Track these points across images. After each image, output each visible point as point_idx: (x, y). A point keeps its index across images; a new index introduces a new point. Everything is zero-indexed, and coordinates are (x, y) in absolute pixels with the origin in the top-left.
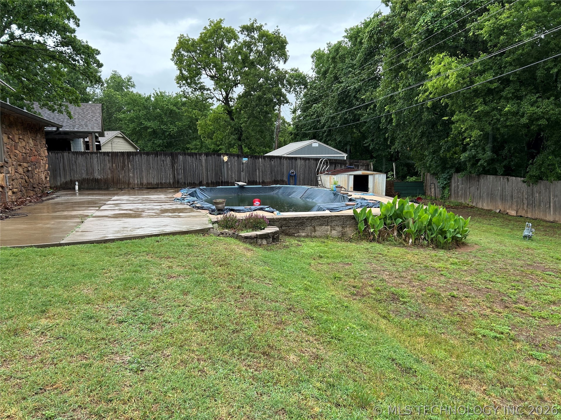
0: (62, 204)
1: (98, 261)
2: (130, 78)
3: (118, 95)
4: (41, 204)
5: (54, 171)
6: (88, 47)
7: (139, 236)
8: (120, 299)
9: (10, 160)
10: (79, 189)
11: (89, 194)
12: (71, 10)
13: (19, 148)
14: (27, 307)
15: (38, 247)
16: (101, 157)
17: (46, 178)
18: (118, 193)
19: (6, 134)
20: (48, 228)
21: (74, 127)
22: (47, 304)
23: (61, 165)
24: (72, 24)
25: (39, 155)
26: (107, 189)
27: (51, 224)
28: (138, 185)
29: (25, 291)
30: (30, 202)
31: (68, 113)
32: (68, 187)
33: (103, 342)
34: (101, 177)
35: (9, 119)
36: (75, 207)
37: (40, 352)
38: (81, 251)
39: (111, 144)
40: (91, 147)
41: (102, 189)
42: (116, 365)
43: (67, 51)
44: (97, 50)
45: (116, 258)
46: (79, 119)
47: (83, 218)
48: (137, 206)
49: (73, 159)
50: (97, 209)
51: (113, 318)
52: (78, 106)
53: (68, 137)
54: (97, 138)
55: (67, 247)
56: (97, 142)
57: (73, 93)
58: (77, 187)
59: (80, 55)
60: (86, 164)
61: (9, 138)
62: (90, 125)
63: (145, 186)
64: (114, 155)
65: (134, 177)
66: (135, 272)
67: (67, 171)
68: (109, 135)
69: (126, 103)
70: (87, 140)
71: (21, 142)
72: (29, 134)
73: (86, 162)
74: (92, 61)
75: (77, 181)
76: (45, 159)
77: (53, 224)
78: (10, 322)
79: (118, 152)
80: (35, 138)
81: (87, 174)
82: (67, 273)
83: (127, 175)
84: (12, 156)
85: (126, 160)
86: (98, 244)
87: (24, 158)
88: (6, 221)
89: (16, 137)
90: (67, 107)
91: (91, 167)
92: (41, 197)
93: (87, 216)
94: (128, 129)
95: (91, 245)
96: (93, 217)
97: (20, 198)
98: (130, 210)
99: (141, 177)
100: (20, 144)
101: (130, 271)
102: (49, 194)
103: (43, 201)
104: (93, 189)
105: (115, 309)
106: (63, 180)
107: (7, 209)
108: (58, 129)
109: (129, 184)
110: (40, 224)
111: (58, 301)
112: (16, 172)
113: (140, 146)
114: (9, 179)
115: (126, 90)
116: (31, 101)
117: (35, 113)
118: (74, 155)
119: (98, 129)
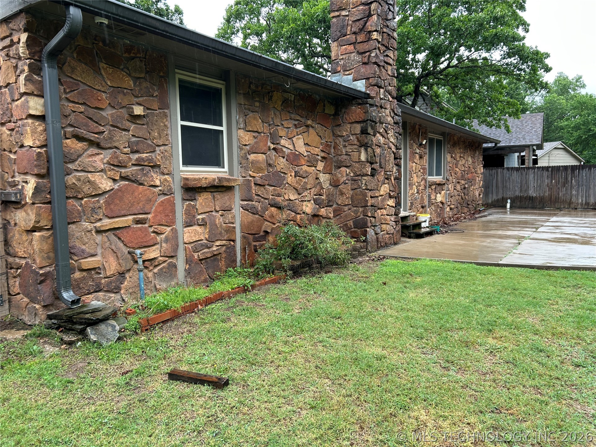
0: (496, 222)
1: (542, 289)
2: (580, 77)
3: (562, 100)
4: (475, 221)
5: (487, 188)
6: (537, 53)
7: (591, 268)
8: (574, 338)
9: (451, 178)
10: (511, 207)
11: (522, 214)
12: (520, 17)
13: (459, 166)
14: (474, 322)
15: (478, 264)
16: (539, 173)
17: (480, 195)
18: (558, 213)
19: (450, 153)
20: (485, 246)
21: (510, 141)
22: (493, 324)
23: (494, 182)
24: (520, 32)
25: (476, 172)
26: (542, 208)
27: (488, 242)
28: (582, 204)
29: (471, 306)
30: (465, 218)
31: (506, 127)
32: (500, 205)
33: (559, 382)
34: (537, 195)
35: (454, 139)
36: (509, 226)
37: (491, 371)
38: (520, 275)
39: (549, 157)
40: (526, 161)
41: (536, 208)
42: (576, 414)
43: (513, 61)
44: (547, 54)
45: (563, 289)
46: (516, 133)
47: (520, 239)
48: (584, 230)
49: (508, 175)
50: (534, 230)
51: (568, 358)
52: (518, 118)
53: (503, 152)
54: (534, 151)
55: (506, 268)
56: (534, 155)
57: (513, 105)
58: (508, 205)
59: (527, 63)
60: (521, 180)
61: (452, 157)
62: (528, 138)
63: (591, 206)
64: (554, 170)
65: (578, 194)
66: (590, 310)
67: (500, 188)
68: (548, 146)
69: (571, 107)
70: (522, 154)
71: (462, 160)
72: (469, 152)
73: (521, 178)
74: (539, 67)
75: (509, 198)
76: (481, 176)
77: (490, 243)
78: (461, 333)
79: (559, 166)
80: (474, 155)
81: (521, 191)
82: (509, 296)
83: (569, 192)
84: (453, 174)
85: (570, 176)
86: (539, 270)
87: (462, 175)
88: (446, 235)
89: (458, 155)
90: (506, 120)
91: (526, 183)
92: (474, 214)
93: (524, 237)
94: (571, 139)
95: (531, 270)
96: (530, 239)
97: (456, 214)
98: (576, 235)
99: (587, 195)
100: (460, 163)
101: (583, 308)
102: (481, 211)
103: (476, 218)
104: (525, 208)
105: (569, 348)
106: (495, 197)
107: (446, 223)
108: (496, 144)
109: (570, 203)
110: (476, 241)
111: (504, 324)
112: (455, 189)
113: (585, 157)
114: (449, 195)
115: (572, 93)
116: (470, 119)
117: (474, 130)
118: (509, 171)
119: (537, 141)
